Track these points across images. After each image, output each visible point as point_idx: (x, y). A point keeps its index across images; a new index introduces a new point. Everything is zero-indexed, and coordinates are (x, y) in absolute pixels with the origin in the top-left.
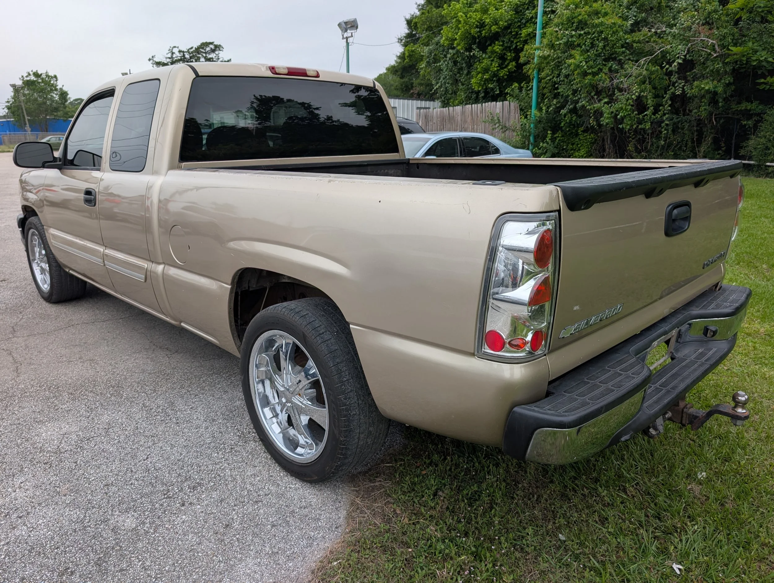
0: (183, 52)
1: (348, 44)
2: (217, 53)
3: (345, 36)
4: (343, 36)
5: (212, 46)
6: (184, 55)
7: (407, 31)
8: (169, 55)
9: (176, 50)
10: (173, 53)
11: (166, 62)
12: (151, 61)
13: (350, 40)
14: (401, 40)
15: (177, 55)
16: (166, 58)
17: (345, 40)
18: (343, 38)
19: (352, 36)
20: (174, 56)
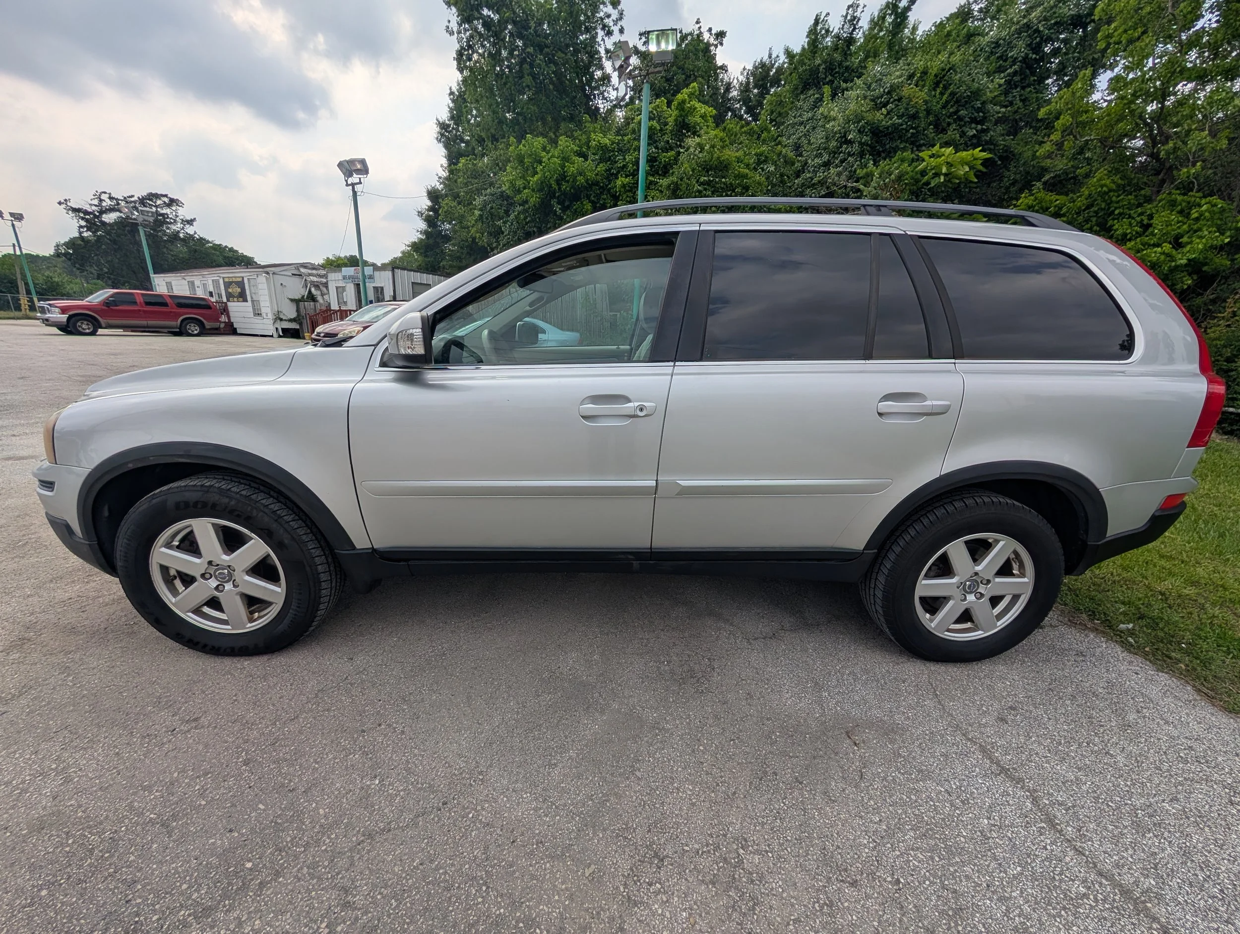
0: (117, 199)
1: (355, 193)
2: (174, 208)
3: (349, 182)
4: (346, 181)
5: (166, 200)
6: (118, 204)
7: (429, 203)
8: (96, 202)
9: (104, 197)
10: (101, 200)
11: (90, 210)
12: (64, 206)
13: (358, 188)
14: (422, 214)
15: (107, 203)
16: (91, 205)
17: (351, 187)
18: (347, 185)
19: (360, 183)
20: (104, 204)
